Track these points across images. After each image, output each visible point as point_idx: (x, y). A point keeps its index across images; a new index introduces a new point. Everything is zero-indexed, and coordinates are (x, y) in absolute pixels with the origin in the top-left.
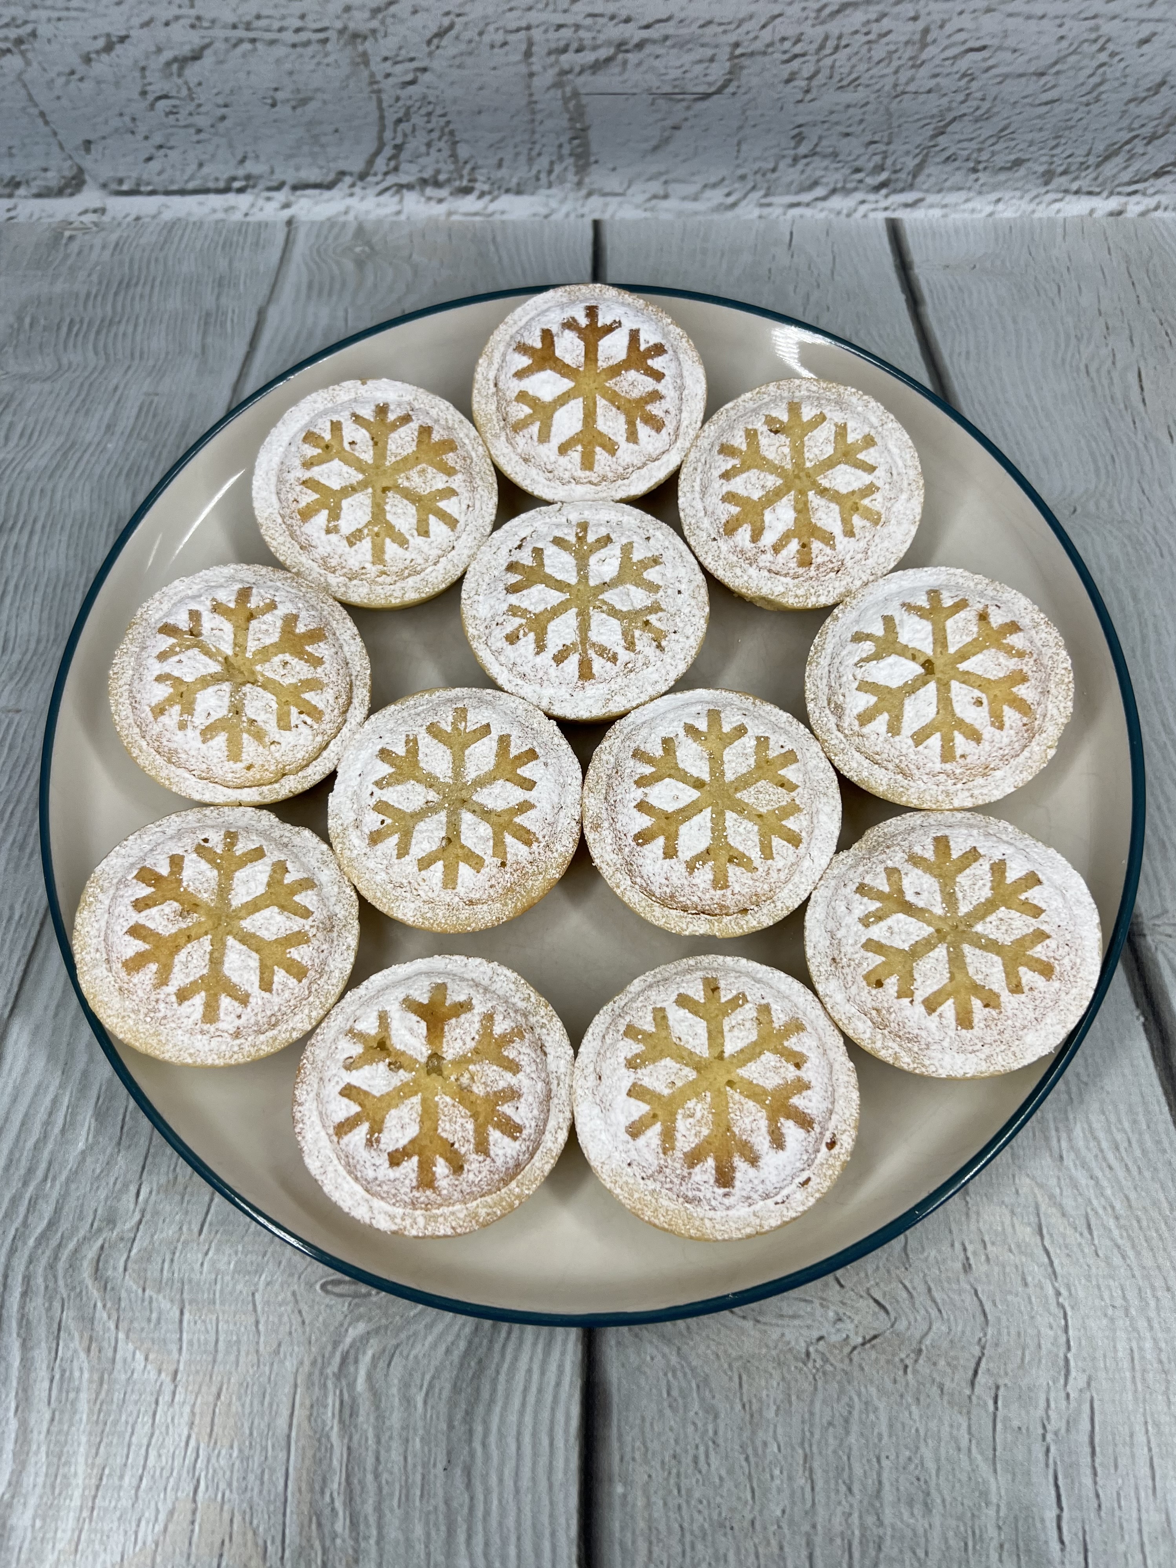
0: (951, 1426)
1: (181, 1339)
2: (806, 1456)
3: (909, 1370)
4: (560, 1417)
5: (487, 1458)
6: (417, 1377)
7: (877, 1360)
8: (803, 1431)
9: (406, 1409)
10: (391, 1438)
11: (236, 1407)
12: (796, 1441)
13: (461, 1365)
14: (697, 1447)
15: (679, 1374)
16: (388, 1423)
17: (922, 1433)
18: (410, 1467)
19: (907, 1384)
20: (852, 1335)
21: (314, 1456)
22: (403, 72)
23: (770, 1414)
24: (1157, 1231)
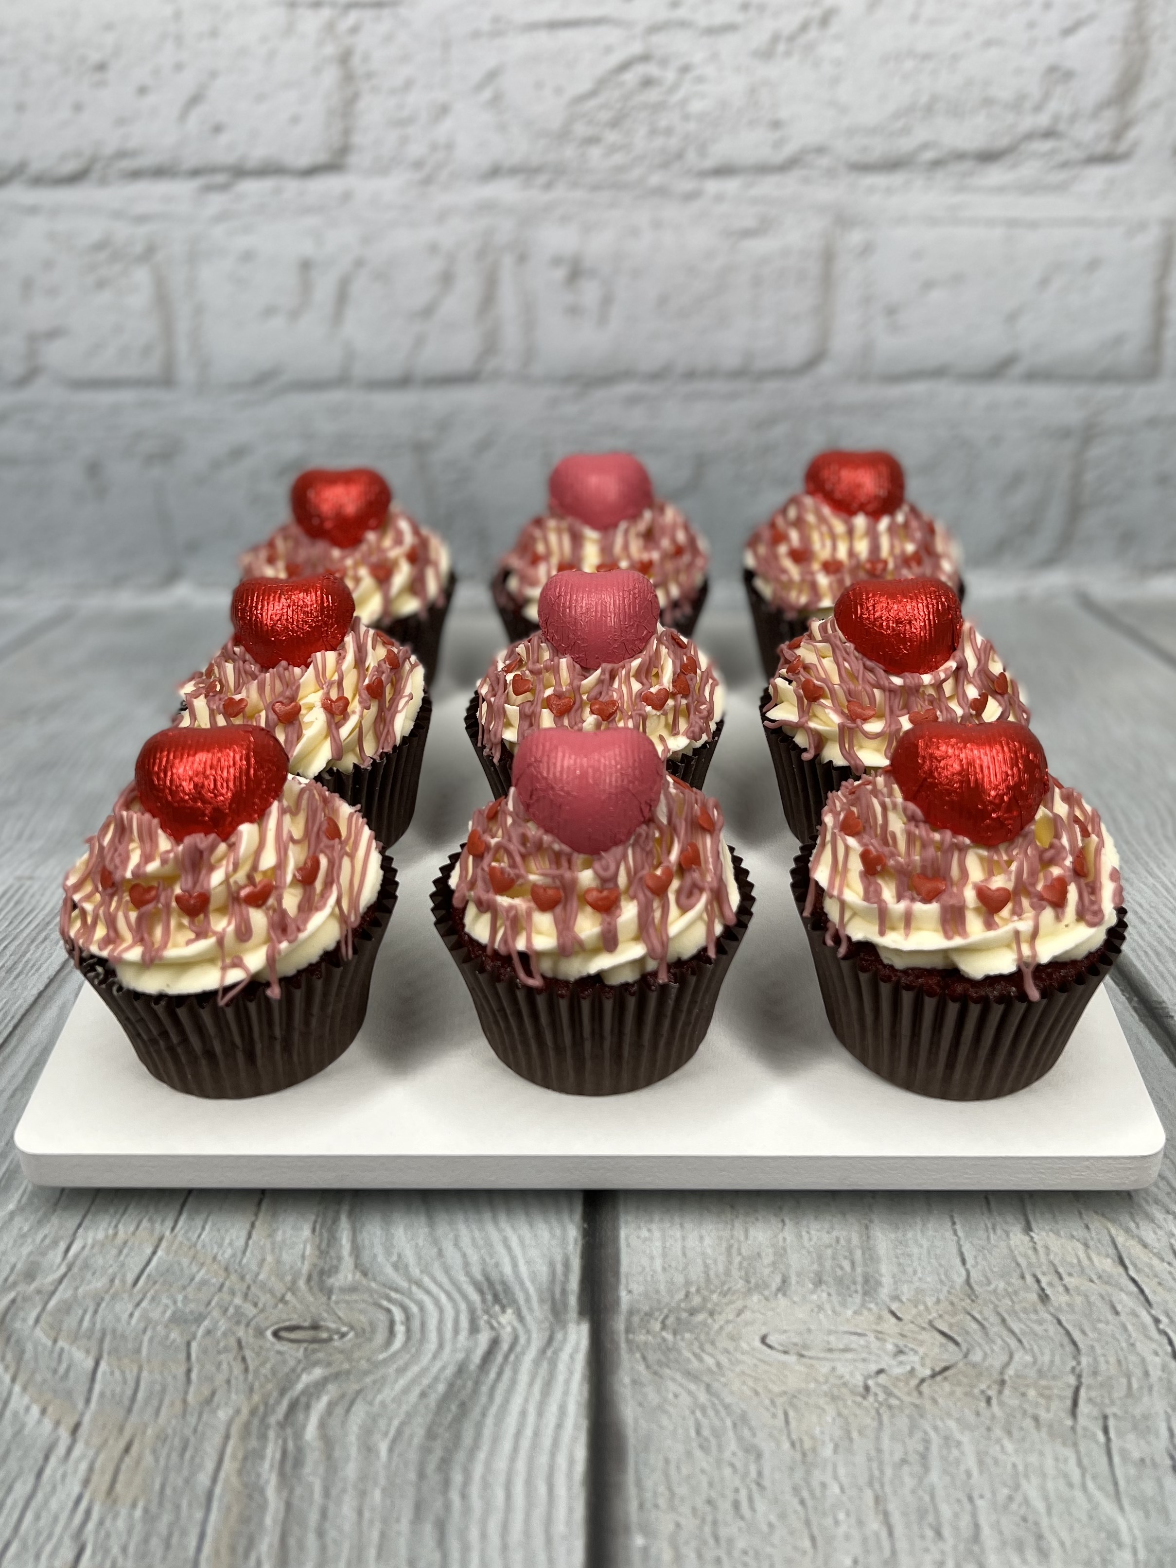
0: (1057, 1459)
1: (90, 1391)
2: (877, 1500)
3: (994, 1402)
4: (562, 1461)
5: (467, 1510)
6: (382, 1423)
7: (952, 1393)
8: (870, 1469)
9: (366, 1458)
10: (343, 1490)
11: (148, 1461)
12: (862, 1480)
13: (439, 1409)
14: (737, 1490)
15: (711, 1413)
16: (341, 1474)
17: (1021, 1468)
18: (364, 1524)
19: (993, 1417)
20: (918, 1367)
21: (241, 1515)
23: (827, 1451)
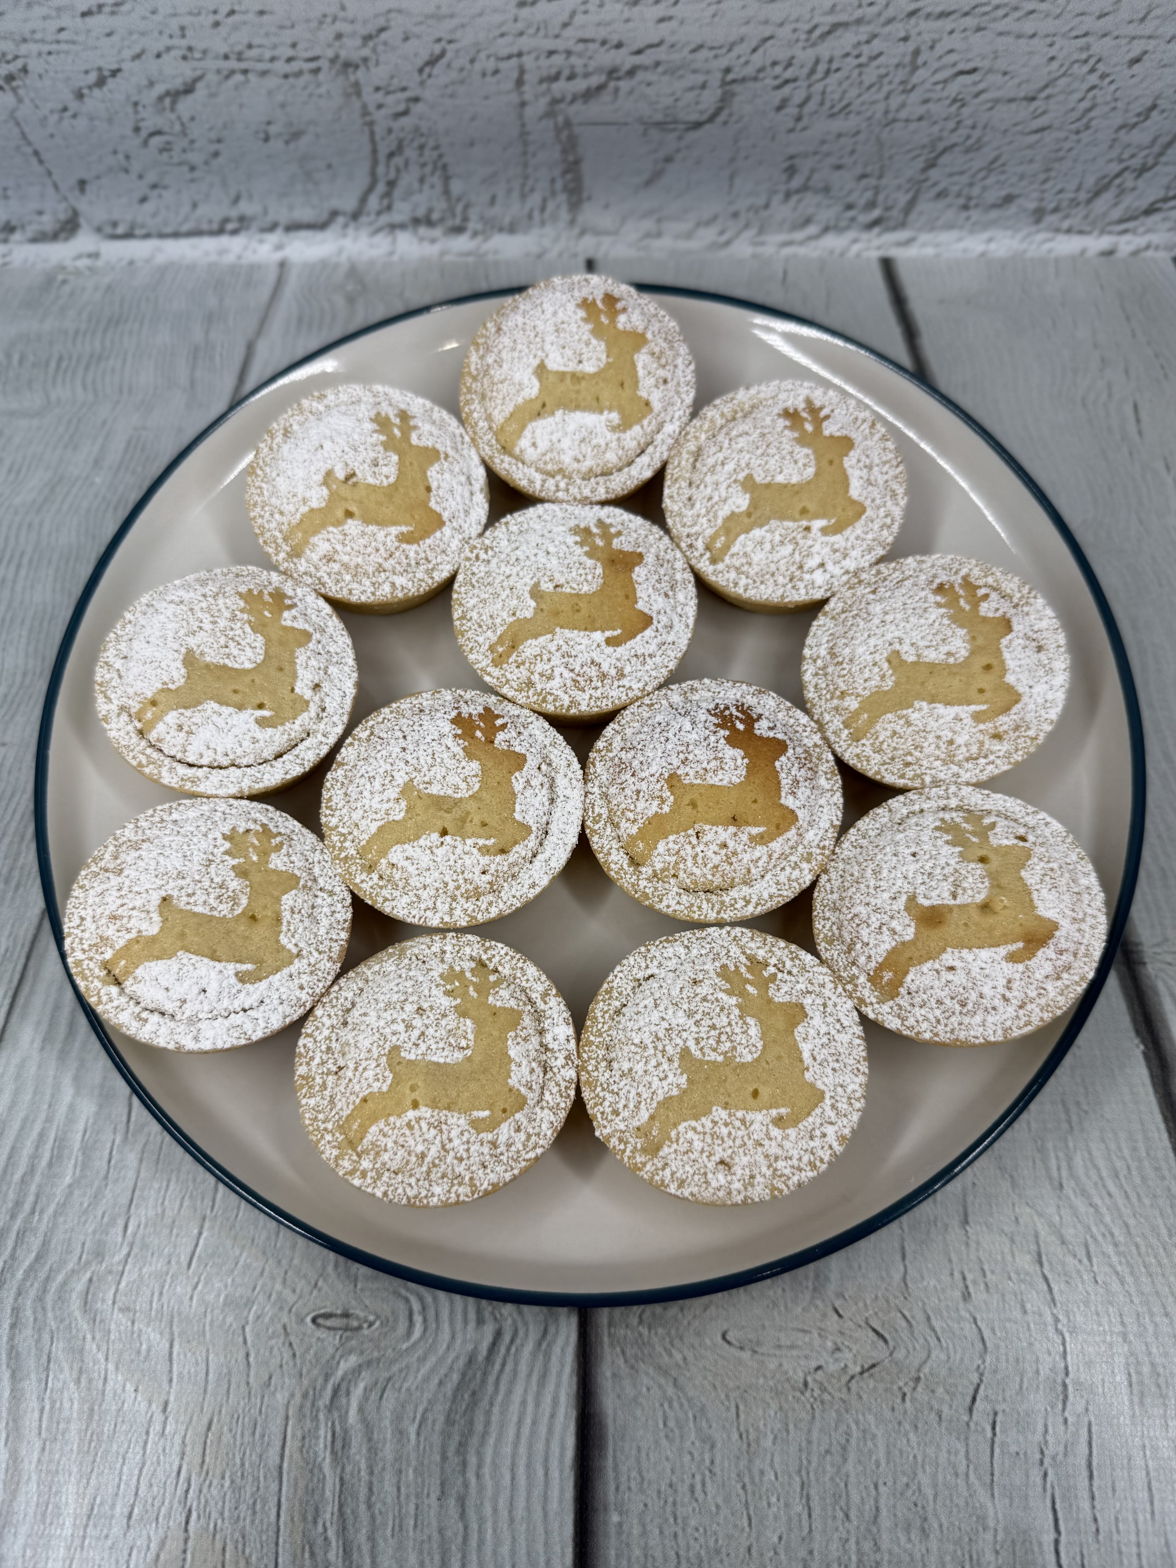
0: (949, 1452)
1: (171, 1371)
2: (803, 1486)
3: (908, 1398)
4: (555, 1447)
5: (481, 1488)
6: (410, 1408)
7: (875, 1389)
8: (800, 1459)
9: (399, 1441)
10: (384, 1469)
11: (227, 1437)
12: (793, 1468)
13: (455, 1396)
14: (693, 1476)
15: (676, 1405)
16: (380, 1454)
17: (920, 1459)
18: (402, 1498)
19: (905, 1412)
20: (850, 1364)
21: (307, 1487)
22: (396, 102)
23: (768, 1443)
24: (1156, 1257)
